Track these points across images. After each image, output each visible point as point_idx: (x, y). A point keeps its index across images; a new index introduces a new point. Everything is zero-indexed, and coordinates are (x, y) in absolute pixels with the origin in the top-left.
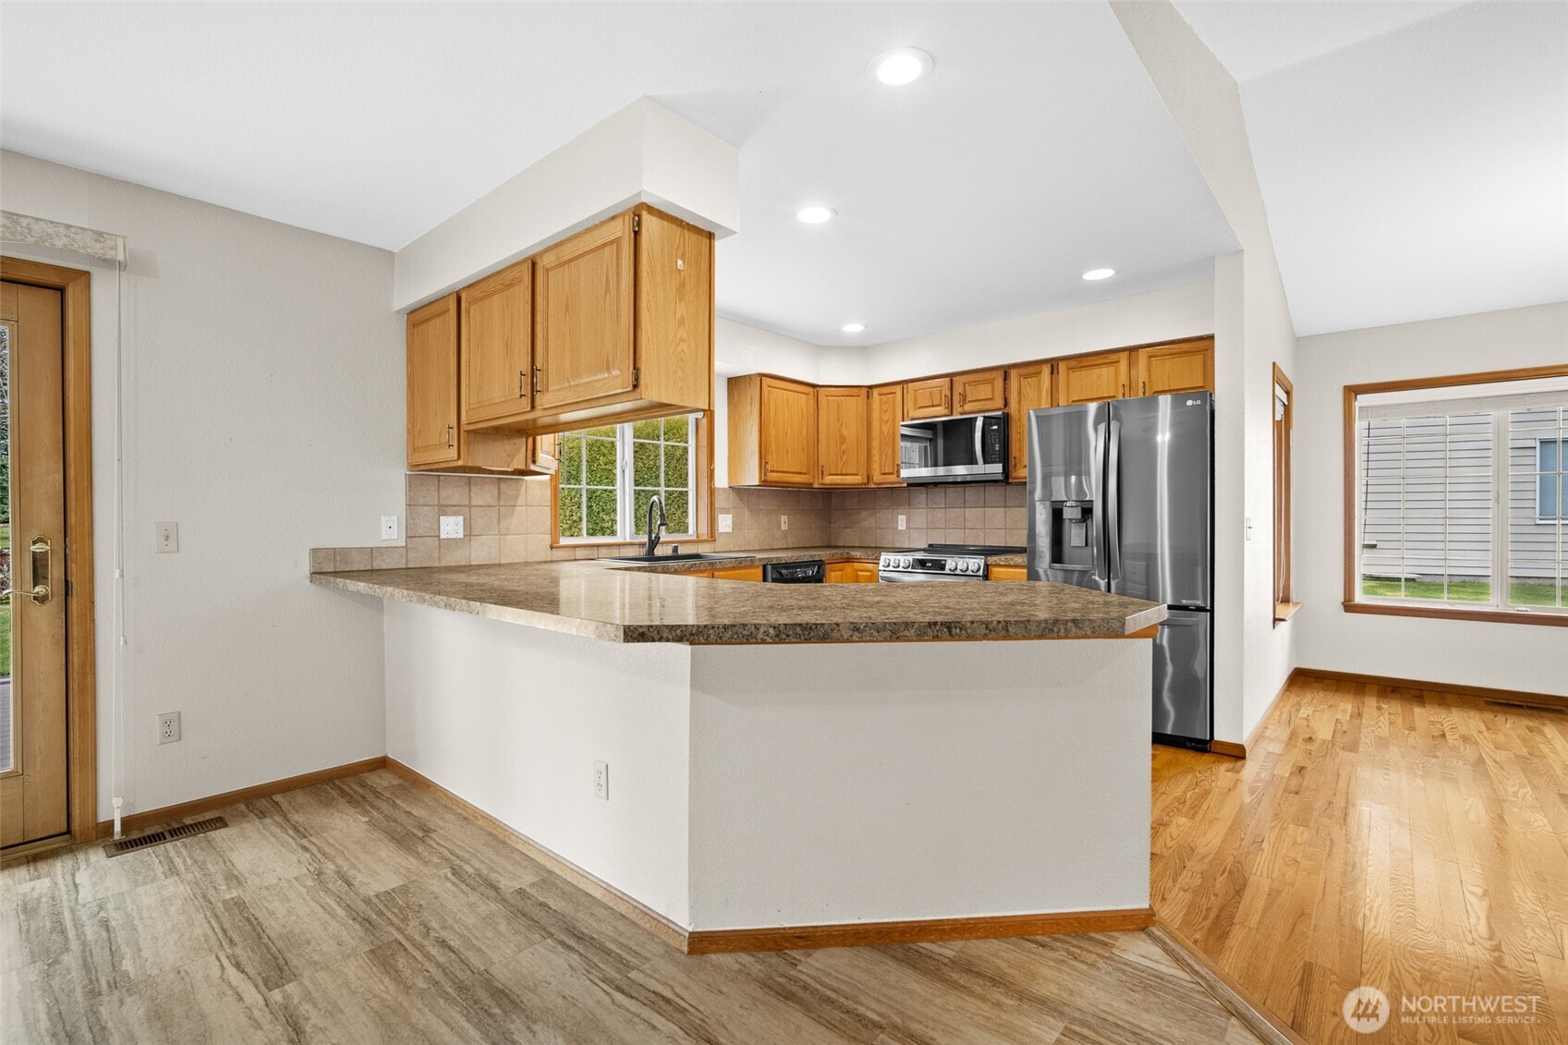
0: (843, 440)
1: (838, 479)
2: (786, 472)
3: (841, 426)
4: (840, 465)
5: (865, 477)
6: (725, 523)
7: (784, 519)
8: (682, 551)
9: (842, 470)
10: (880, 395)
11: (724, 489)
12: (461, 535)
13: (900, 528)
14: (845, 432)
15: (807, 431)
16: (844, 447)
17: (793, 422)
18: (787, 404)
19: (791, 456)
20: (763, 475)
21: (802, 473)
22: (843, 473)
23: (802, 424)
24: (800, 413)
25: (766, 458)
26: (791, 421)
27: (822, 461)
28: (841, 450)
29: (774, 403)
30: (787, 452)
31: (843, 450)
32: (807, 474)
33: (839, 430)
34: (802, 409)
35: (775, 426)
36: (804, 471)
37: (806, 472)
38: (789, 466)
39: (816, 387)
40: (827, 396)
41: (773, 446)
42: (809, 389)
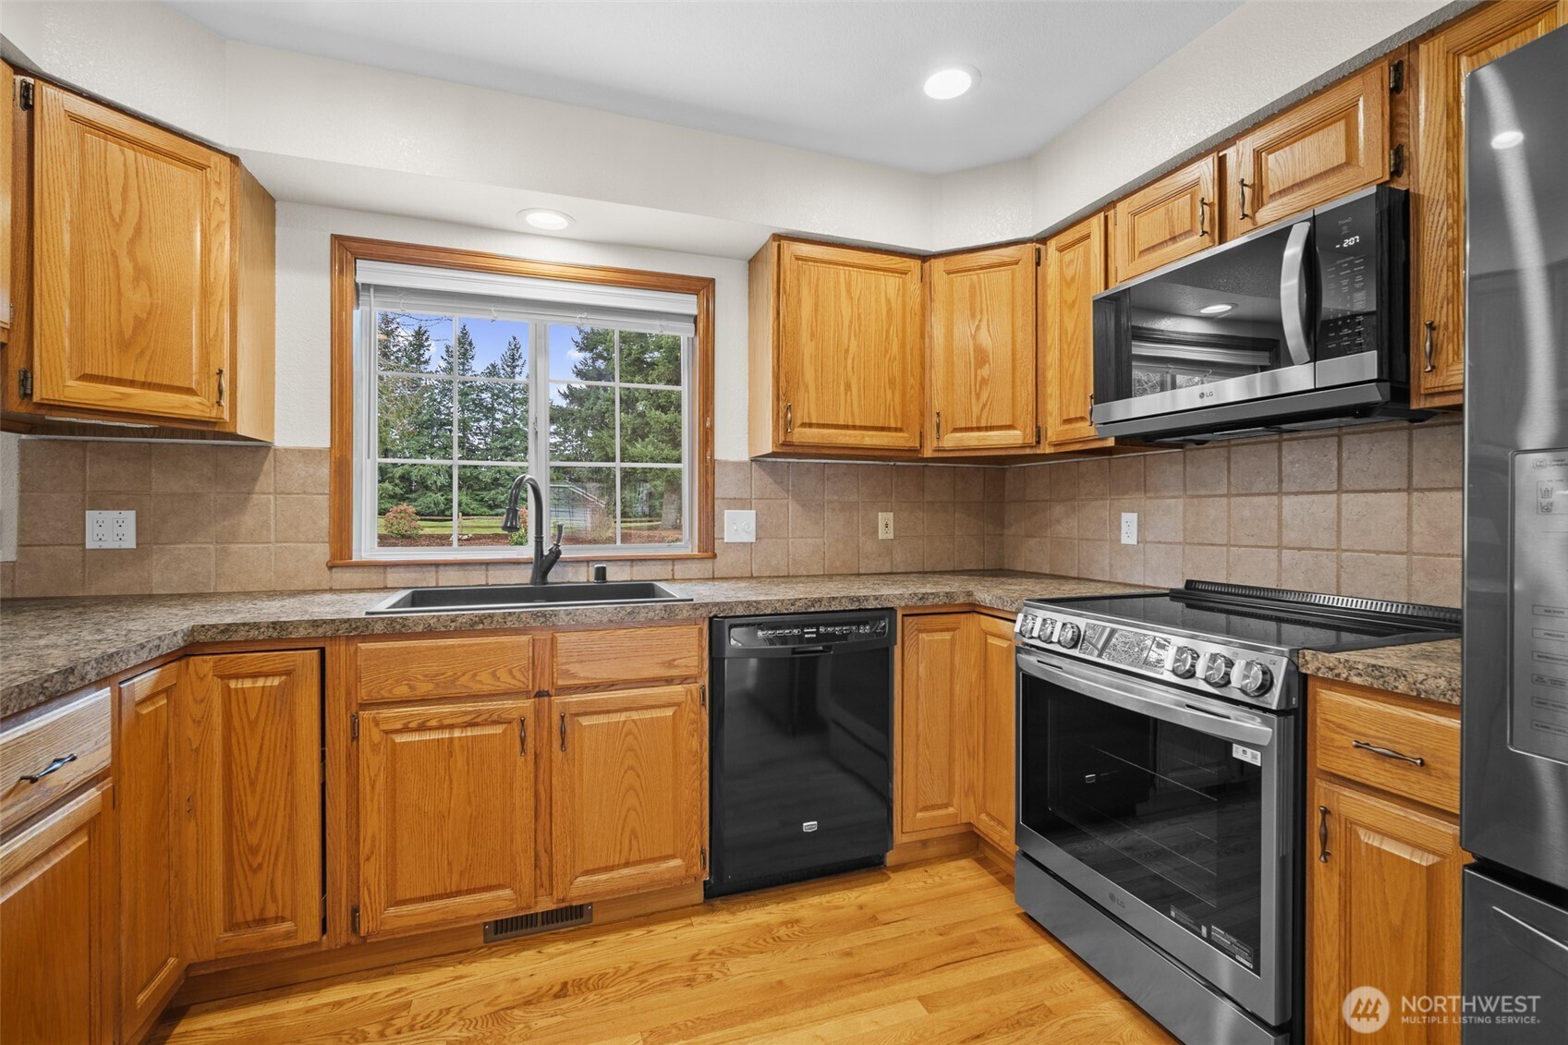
0: (983, 356)
1: (972, 439)
2: (846, 427)
3: (978, 328)
4: (976, 410)
5: (1030, 430)
6: (738, 526)
7: (884, 518)
8: (616, 575)
9: (979, 419)
10: (1061, 250)
11: (738, 465)
12: (130, 542)
13: (1125, 540)
14: (987, 340)
15: (903, 345)
16: (985, 372)
17: (863, 328)
18: (849, 292)
19: (859, 396)
20: (781, 433)
21: (889, 429)
22: (983, 424)
23: (888, 332)
24: (884, 313)
25: (787, 400)
26: (859, 328)
27: (938, 403)
28: (979, 378)
29: (813, 291)
30: (848, 387)
31: (983, 379)
32: (900, 430)
33: (974, 337)
34: (888, 301)
35: (812, 335)
36: (893, 425)
37: (899, 426)
38: (853, 415)
39: (924, 257)
40: (949, 273)
41: (809, 375)
42: (908, 263)
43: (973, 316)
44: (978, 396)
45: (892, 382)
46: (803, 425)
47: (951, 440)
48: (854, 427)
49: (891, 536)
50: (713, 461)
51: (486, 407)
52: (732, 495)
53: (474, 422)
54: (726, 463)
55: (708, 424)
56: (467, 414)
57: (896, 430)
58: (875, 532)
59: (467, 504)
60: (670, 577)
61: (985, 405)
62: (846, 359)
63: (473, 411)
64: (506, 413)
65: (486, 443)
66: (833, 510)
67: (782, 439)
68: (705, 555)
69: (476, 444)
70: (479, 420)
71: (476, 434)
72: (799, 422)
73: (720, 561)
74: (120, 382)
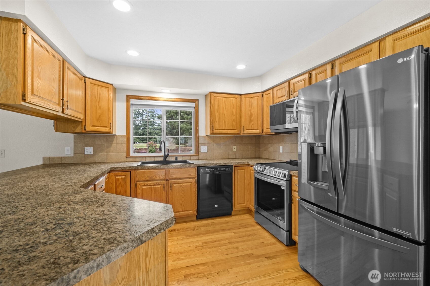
0: (252, 115)
1: (250, 132)
3: (251, 109)
4: (251, 126)
5: (261, 130)
6: (203, 149)
7: (234, 147)
8: (179, 159)
9: (251, 128)
10: (266, 95)
11: (203, 137)
12: (92, 153)
13: (280, 152)
14: (252, 112)
15: (236, 113)
16: (252, 118)
17: (228, 110)
18: (225, 103)
19: (227, 123)
21: (233, 130)
22: (252, 129)
23: (233, 110)
24: (232, 106)
25: (213, 125)
26: (227, 109)
27: (243, 124)
28: (251, 119)
29: (218, 103)
30: (225, 121)
31: (252, 119)
32: (236, 130)
33: (250, 111)
34: (233, 104)
35: (218, 111)
36: (234, 129)
37: (235, 129)
38: (226, 127)
39: (241, 95)
40: (245, 98)
41: (217, 119)
42: (237, 96)
43: (250, 107)
44: (251, 123)
45: (234, 120)
46: (216, 129)
47: (246, 132)
48: (226, 129)
49: (235, 151)
50: (198, 136)
51: (140, 114)
52: (202, 143)
53: (137, 118)
54: (201, 136)
55: (197, 129)
56: (135, 116)
57: (235, 130)
58: (232, 150)
59: (136, 140)
60: (190, 159)
61: (252, 125)
62: (224, 116)
64: (146, 115)
65: (141, 123)
66: (223, 145)
67: (211, 132)
68: (197, 155)
69: (138, 123)
70: (139, 117)
71: (138, 121)
72: (215, 129)
73: (200, 156)
74: (97, 126)
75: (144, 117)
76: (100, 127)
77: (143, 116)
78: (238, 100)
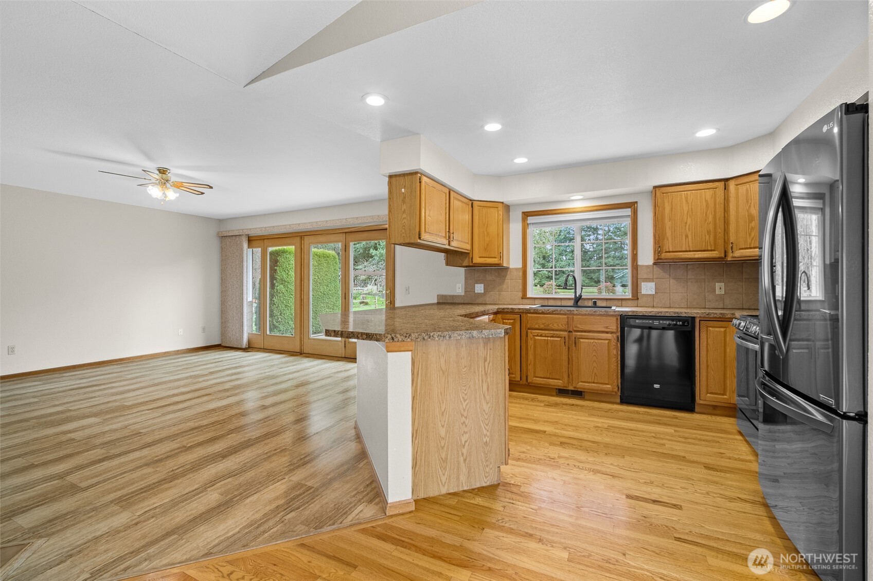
1: (747, 252)
2: (686, 251)
3: (750, 207)
4: (749, 241)
6: (648, 288)
7: (719, 285)
9: (750, 244)
14: (753, 212)
15: (714, 217)
17: (694, 214)
18: (687, 201)
19: (692, 239)
20: (657, 255)
21: (708, 251)
22: (752, 246)
23: (706, 213)
24: (705, 205)
25: (659, 244)
26: (692, 213)
27: (732, 239)
28: (750, 227)
29: (670, 204)
30: (687, 236)
31: (752, 227)
32: (714, 250)
33: (748, 211)
34: (706, 201)
35: (670, 220)
36: (709, 248)
37: (713, 249)
38: (689, 246)
39: (726, 180)
40: (737, 185)
41: (669, 233)
42: (717, 184)
43: (747, 202)
44: (750, 235)
45: (709, 232)
46: (666, 252)
47: (738, 253)
48: (690, 251)
49: (723, 293)
50: (637, 265)
51: (593, 228)
52: (644, 277)
54: (643, 266)
55: (635, 253)
57: (711, 250)
58: (715, 291)
60: (620, 305)
61: (753, 238)
62: (685, 226)
63: (586, 231)
66: (692, 282)
67: (657, 257)
68: (634, 298)
70: (589, 235)
72: (664, 251)
73: (640, 301)
74: (485, 257)
75: (599, 234)
76: (488, 257)
77: (599, 232)
78: (720, 192)
